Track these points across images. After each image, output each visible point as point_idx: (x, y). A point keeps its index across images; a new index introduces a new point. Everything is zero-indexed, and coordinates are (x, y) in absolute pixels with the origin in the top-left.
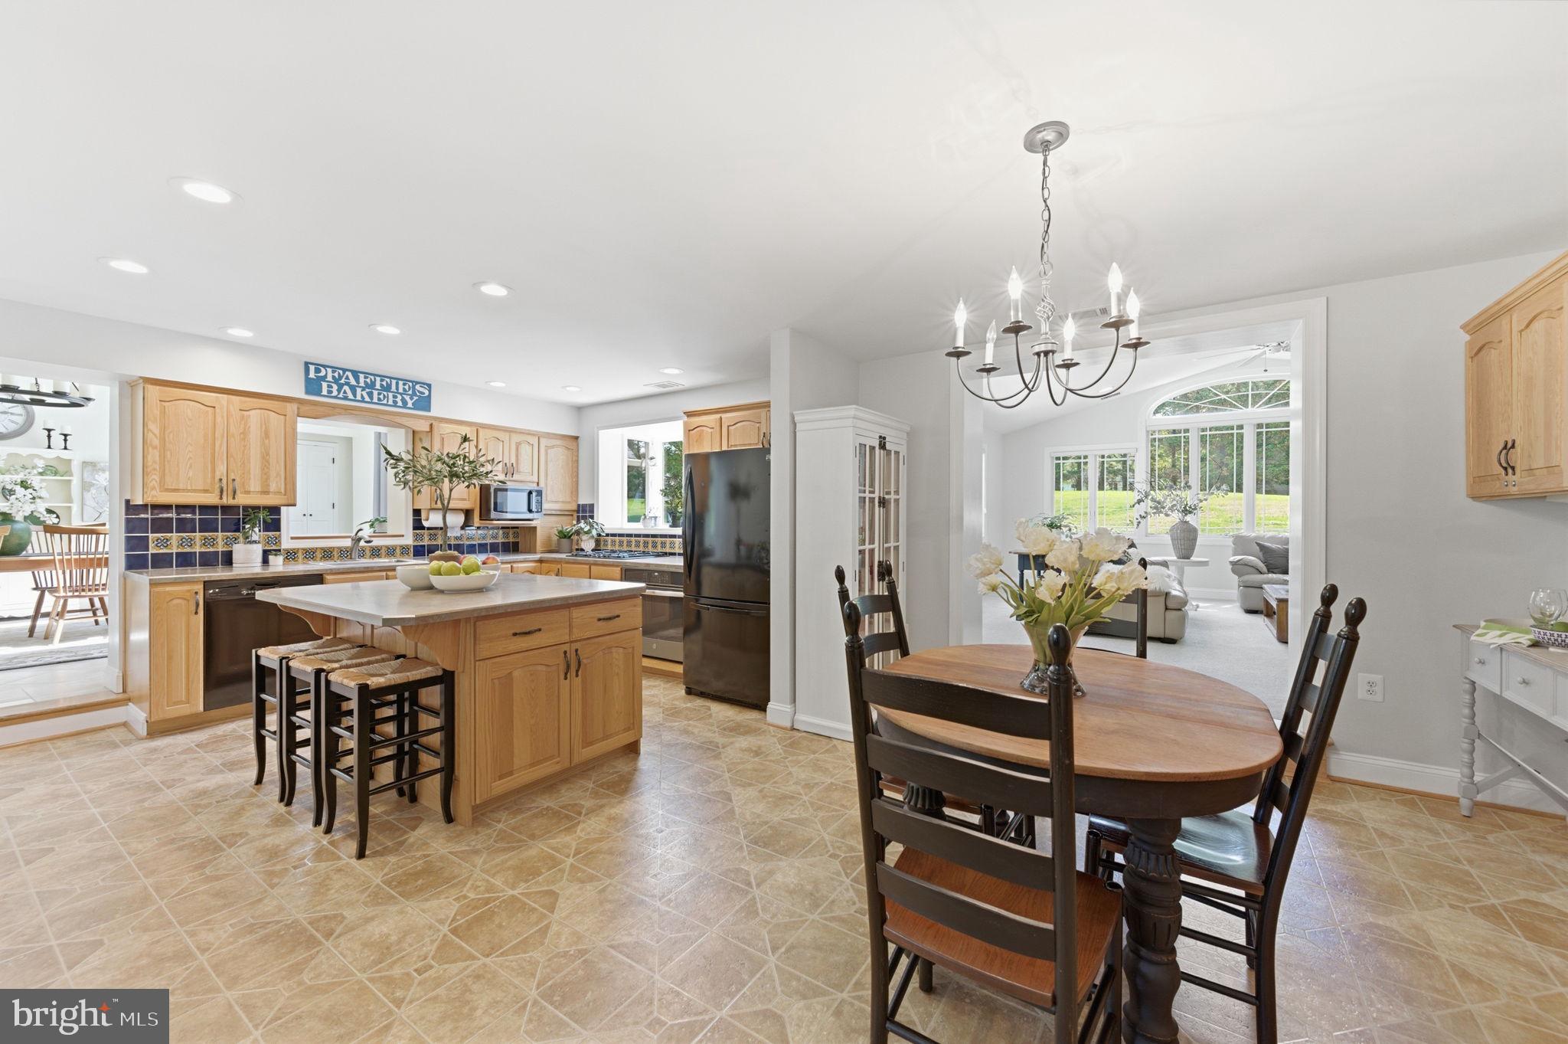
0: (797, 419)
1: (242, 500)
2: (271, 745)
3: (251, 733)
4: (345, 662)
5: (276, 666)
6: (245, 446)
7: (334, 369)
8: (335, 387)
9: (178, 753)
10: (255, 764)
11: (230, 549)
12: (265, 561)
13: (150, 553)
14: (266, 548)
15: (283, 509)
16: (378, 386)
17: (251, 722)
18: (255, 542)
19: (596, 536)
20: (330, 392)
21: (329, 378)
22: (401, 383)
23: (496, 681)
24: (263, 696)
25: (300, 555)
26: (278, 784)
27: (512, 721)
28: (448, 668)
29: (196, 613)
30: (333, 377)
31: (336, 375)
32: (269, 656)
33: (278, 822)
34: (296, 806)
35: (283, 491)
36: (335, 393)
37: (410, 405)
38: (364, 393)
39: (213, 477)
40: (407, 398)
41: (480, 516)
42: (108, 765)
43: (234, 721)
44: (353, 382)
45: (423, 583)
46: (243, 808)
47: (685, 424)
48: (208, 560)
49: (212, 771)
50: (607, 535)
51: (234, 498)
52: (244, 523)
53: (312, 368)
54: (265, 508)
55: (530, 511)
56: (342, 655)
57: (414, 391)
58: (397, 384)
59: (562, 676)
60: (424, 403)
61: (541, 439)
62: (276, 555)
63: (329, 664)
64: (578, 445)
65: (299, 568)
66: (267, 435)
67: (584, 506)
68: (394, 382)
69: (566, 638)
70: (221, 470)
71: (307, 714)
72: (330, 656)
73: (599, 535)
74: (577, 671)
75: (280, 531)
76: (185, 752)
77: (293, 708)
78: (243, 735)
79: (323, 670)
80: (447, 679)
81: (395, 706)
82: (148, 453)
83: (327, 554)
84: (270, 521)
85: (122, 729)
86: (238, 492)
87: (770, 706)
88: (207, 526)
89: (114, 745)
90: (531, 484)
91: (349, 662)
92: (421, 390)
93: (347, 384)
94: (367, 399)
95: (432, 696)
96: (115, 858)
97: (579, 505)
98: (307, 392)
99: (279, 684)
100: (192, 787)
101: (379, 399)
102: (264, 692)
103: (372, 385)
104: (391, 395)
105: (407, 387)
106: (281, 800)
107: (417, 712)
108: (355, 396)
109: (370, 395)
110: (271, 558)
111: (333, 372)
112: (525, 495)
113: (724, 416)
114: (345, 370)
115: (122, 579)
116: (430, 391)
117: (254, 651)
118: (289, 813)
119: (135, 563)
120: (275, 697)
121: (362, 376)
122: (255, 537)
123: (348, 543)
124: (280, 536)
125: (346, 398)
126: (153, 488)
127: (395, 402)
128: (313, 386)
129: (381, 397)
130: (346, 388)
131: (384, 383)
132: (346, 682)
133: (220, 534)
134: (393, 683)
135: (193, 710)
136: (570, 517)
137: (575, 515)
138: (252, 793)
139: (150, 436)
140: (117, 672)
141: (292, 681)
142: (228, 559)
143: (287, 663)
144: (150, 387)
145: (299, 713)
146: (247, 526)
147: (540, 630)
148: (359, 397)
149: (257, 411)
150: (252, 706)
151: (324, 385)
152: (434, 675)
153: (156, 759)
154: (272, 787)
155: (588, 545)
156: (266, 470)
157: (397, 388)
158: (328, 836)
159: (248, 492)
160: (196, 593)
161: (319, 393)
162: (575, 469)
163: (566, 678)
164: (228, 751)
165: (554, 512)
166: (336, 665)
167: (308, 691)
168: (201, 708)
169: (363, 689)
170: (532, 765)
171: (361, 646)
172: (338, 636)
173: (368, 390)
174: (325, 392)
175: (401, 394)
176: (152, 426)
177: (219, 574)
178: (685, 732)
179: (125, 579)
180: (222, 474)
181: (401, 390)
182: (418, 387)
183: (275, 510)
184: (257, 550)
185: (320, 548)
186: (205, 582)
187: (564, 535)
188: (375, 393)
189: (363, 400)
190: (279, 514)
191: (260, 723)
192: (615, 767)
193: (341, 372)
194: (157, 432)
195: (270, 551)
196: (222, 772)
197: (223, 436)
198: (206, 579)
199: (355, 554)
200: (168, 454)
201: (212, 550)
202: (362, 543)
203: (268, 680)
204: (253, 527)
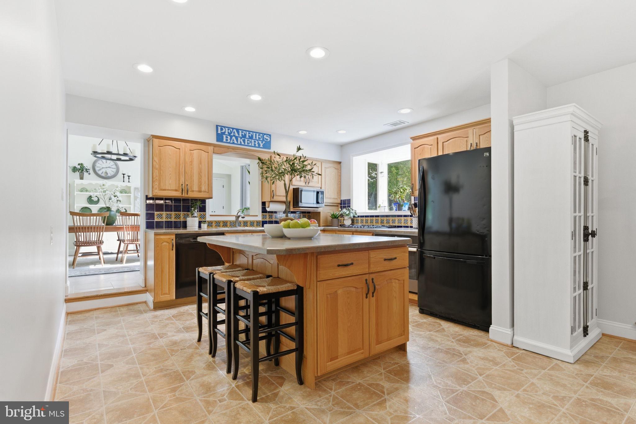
0: (514, 123)
1: (192, 195)
2: (205, 321)
3: (195, 312)
4: (241, 278)
5: (207, 277)
6: (192, 168)
7: (229, 128)
8: (229, 137)
9: (166, 319)
10: (197, 329)
11: (186, 220)
12: (200, 227)
13: (155, 221)
14: (200, 220)
15: (207, 201)
16: (247, 137)
17: (195, 306)
18: (195, 217)
19: (352, 217)
20: (227, 140)
21: (227, 133)
22: (257, 134)
23: (329, 296)
24: (202, 294)
25: (214, 224)
26: (208, 343)
27: (338, 323)
28: (301, 285)
29: (172, 250)
30: (228, 132)
31: (229, 131)
32: (204, 271)
33: (211, 367)
34: (217, 358)
35: (207, 191)
36: (229, 141)
37: (261, 146)
38: (241, 140)
39: (179, 184)
40: (260, 142)
41: (293, 206)
42: (138, 322)
43: (187, 305)
44: (237, 135)
45: (279, 234)
46: (192, 355)
47: (412, 144)
48: (176, 225)
49: (179, 331)
50: (358, 217)
51: (187, 194)
52: (191, 207)
53: (219, 128)
54: (199, 200)
55: (318, 203)
56: (238, 273)
57: (263, 139)
58: (256, 135)
59: (365, 296)
60: (267, 145)
61: (322, 163)
62: (204, 223)
63: (234, 278)
64: (341, 166)
65: (214, 229)
66: (201, 163)
67: (345, 201)
68: (254, 134)
69: (367, 271)
70: (182, 180)
71: (223, 306)
72: (233, 273)
73: (354, 217)
74: (373, 293)
75: (205, 212)
76: (168, 319)
77: (215, 302)
78: (191, 313)
79: (231, 281)
80: (299, 292)
81: (266, 306)
82: (154, 172)
83: (225, 224)
84: (201, 206)
85: (144, 305)
86: (189, 191)
87: (492, 328)
88: (177, 209)
89: (140, 312)
90: (318, 188)
91: (244, 278)
92: (267, 138)
93: (234, 136)
94: (243, 143)
95: (290, 302)
96: (137, 376)
97: (341, 200)
98: (217, 141)
99: (209, 287)
100: (170, 338)
101: (248, 143)
102: (201, 292)
103: (244, 136)
104: (253, 141)
105: (260, 137)
106: (210, 353)
107: (279, 310)
108: (237, 141)
109: (244, 141)
110: (202, 224)
111: (228, 130)
112: (315, 193)
113: (439, 136)
114: (233, 129)
115: (145, 233)
116: (270, 138)
117: (197, 269)
118: (214, 362)
119: (150, 226)
120: (207, 295)
121: (240, 131)
122: (196, 215)
123: (233, 219)
124: (205, 214)
125: (233, 143)
126: (156, 189)
127: (255, 145)
128: (219, 137)
129: (249, 142)
130: (234, 138)
131: (250, 135)
132: (245, 289)
133: (182, 213)
134: (271, 292)
135: (172, 298)
136: (337, 207)
137: (340, 206)
138: (196, 347)
139: (155, 163)
140: (142, 277)
141: (215, 286)
142: (185, 225)
143: (213, 276)
144: (155, 140)
145: (218, 305)
146: (193, 209)
147: (352, 264)
148: (239, 143)
149: (197, 150)
150: (196, 298)
151: (224, 136)
152: (292, 288)
153: (156, 322)
154: (205, 344)
155: (348, 222)
156: (200, 180)
157: (256, 137)
158: (235, 382)
159: (193, 191)
160: (172, 240)
161: (222, 141)
162: (339, 180)
163: (367, 297)
164: (185, 321)
165: (329, 204)
166: (237, 279)
167: (224, 293)
168: (174, 298)
169: (255, 293)
170: (349, 353)
171: (247, 269)
172: (234, 264)
173: (243, 139)
174: (224, 140)
175: (257, 140)
176: (156, 159)
177: (181, 231)
178: (431, 339)
179: (146, 233)
180: (183, 182)
181: (257, 138)
182: (265, 136)
183: (203, 201)
184: (196, 220)
185: (222, 221)
186: (176, 234)
187: (334, 217)
188: (246, 140)
189: (241, 144)
190: (205, 203)
191: (200, 309)
192: (393, 359)
193: (231, 130)
194: (157, 161)
195: (202, 221)
196: (183, 332)
197: (183, 163)
198: (176, 233)
199: (237, 225)
200: (162, 172)
201: (178, 220)
202: (240, 219)
203: (203, 286)
204: (194, 210)
